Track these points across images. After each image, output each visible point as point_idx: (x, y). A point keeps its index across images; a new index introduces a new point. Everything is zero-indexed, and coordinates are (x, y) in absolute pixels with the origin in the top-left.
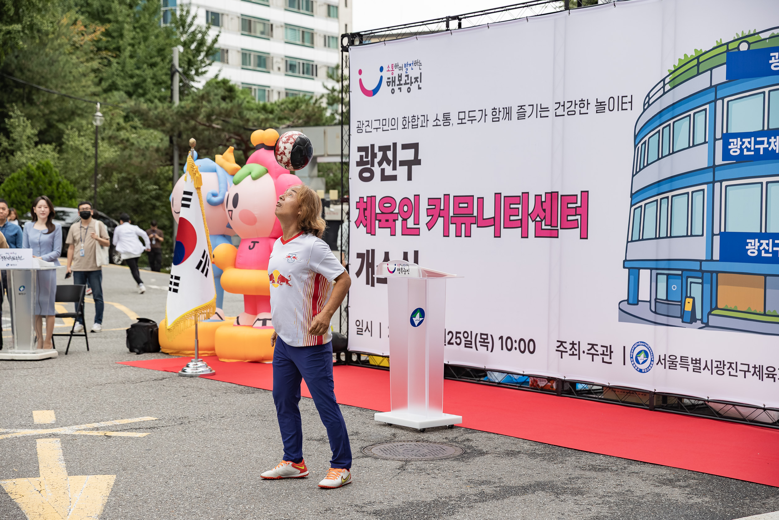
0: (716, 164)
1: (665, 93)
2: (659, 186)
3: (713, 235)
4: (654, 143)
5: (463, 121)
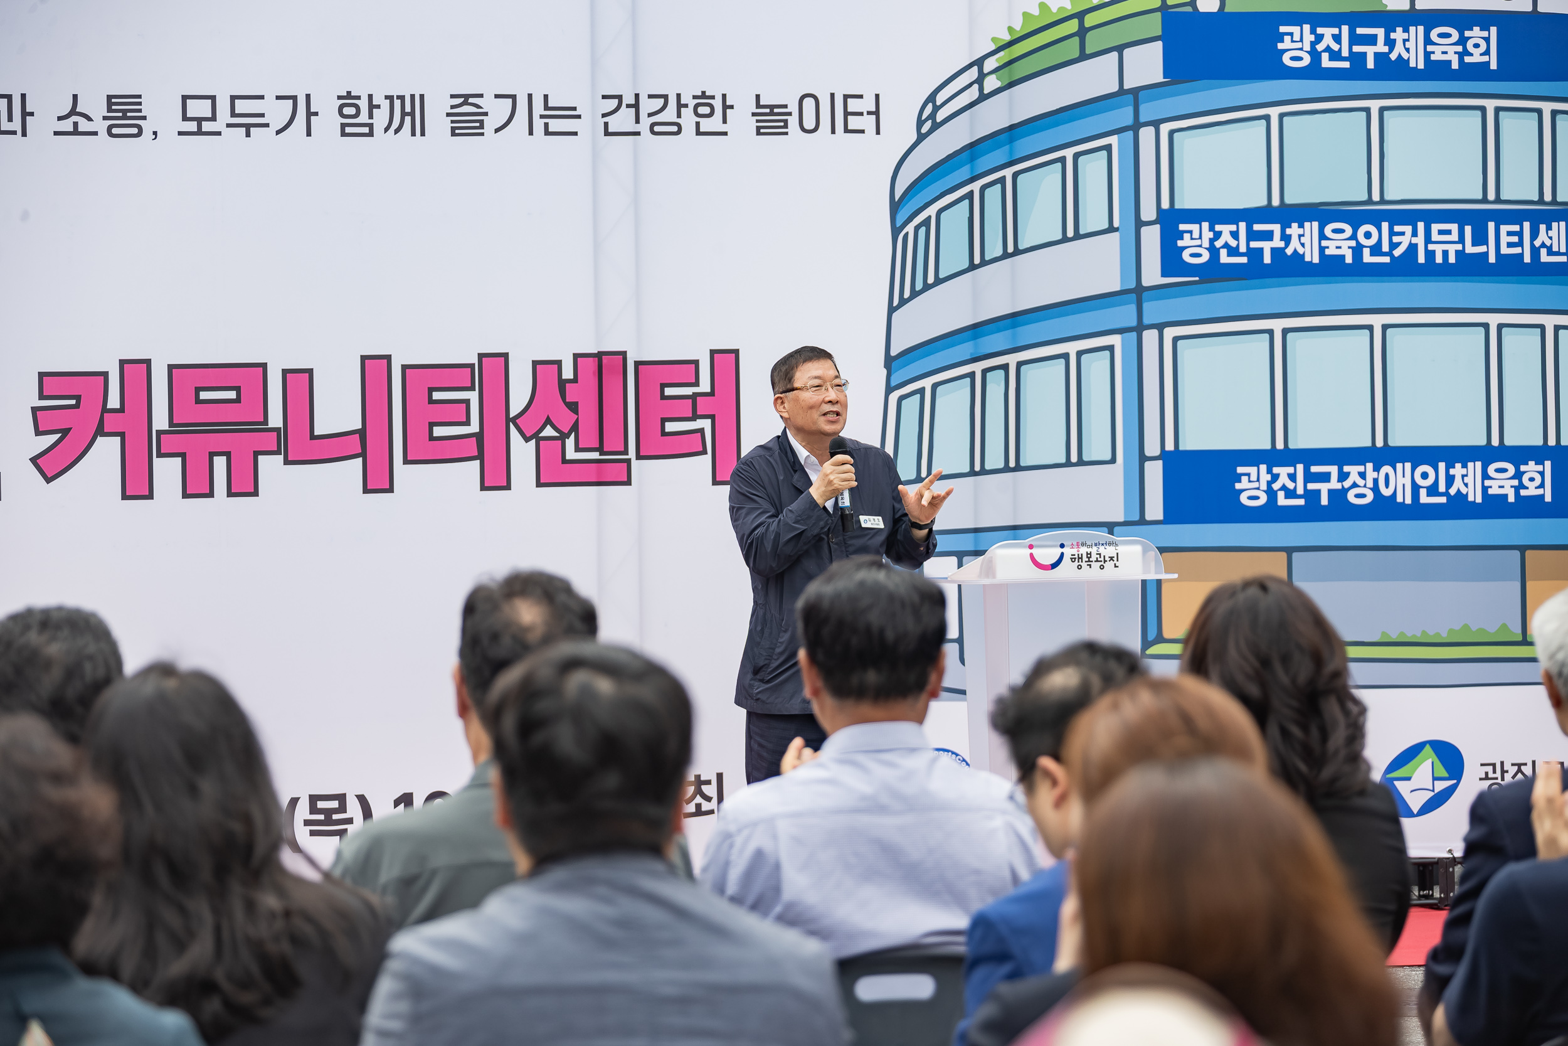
0: (1146, 282)
1: (983, 97)
2: (975, 338)
3: (1143, 458)
4: (955, 223)
5: (207, 126)
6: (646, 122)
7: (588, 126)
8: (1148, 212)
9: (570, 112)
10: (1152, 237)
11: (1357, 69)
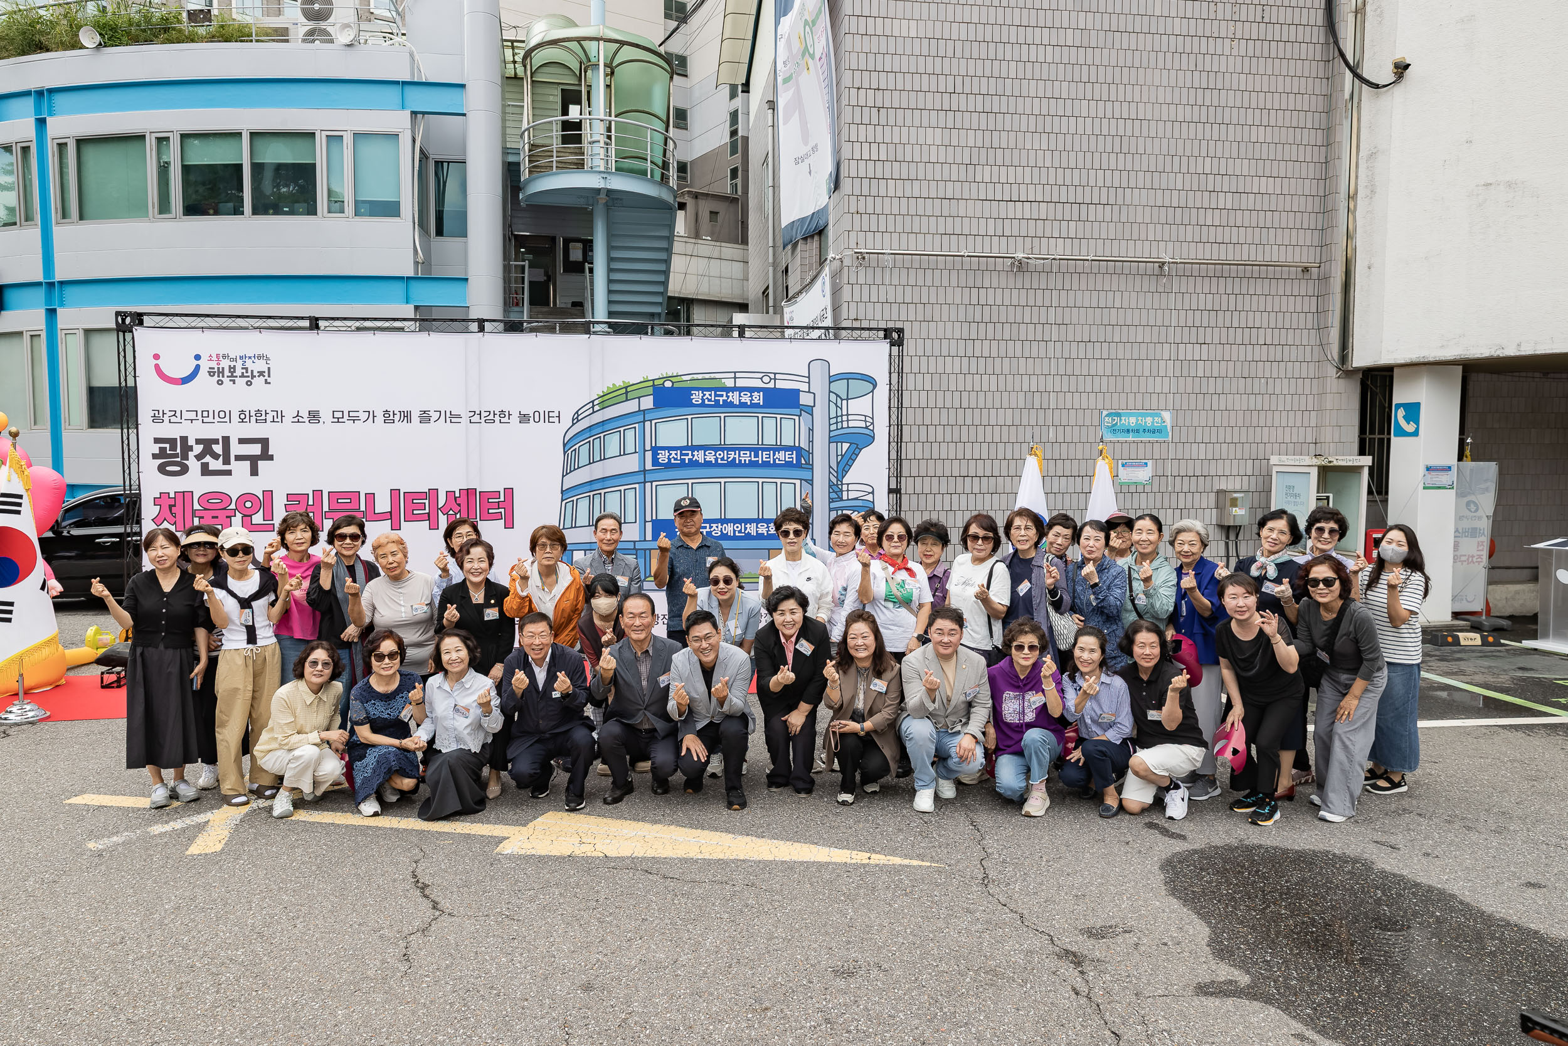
0: (647, 469)
1: (594, 412)
2: (591, 485)
3: (645, 522)
4: (584, 451)
5: (340, 420)
6: (483, 419)
7: (464, 420)
8: (648, 447)
9: (459, 416)
10: (649, 455)
11: (717, 404)
